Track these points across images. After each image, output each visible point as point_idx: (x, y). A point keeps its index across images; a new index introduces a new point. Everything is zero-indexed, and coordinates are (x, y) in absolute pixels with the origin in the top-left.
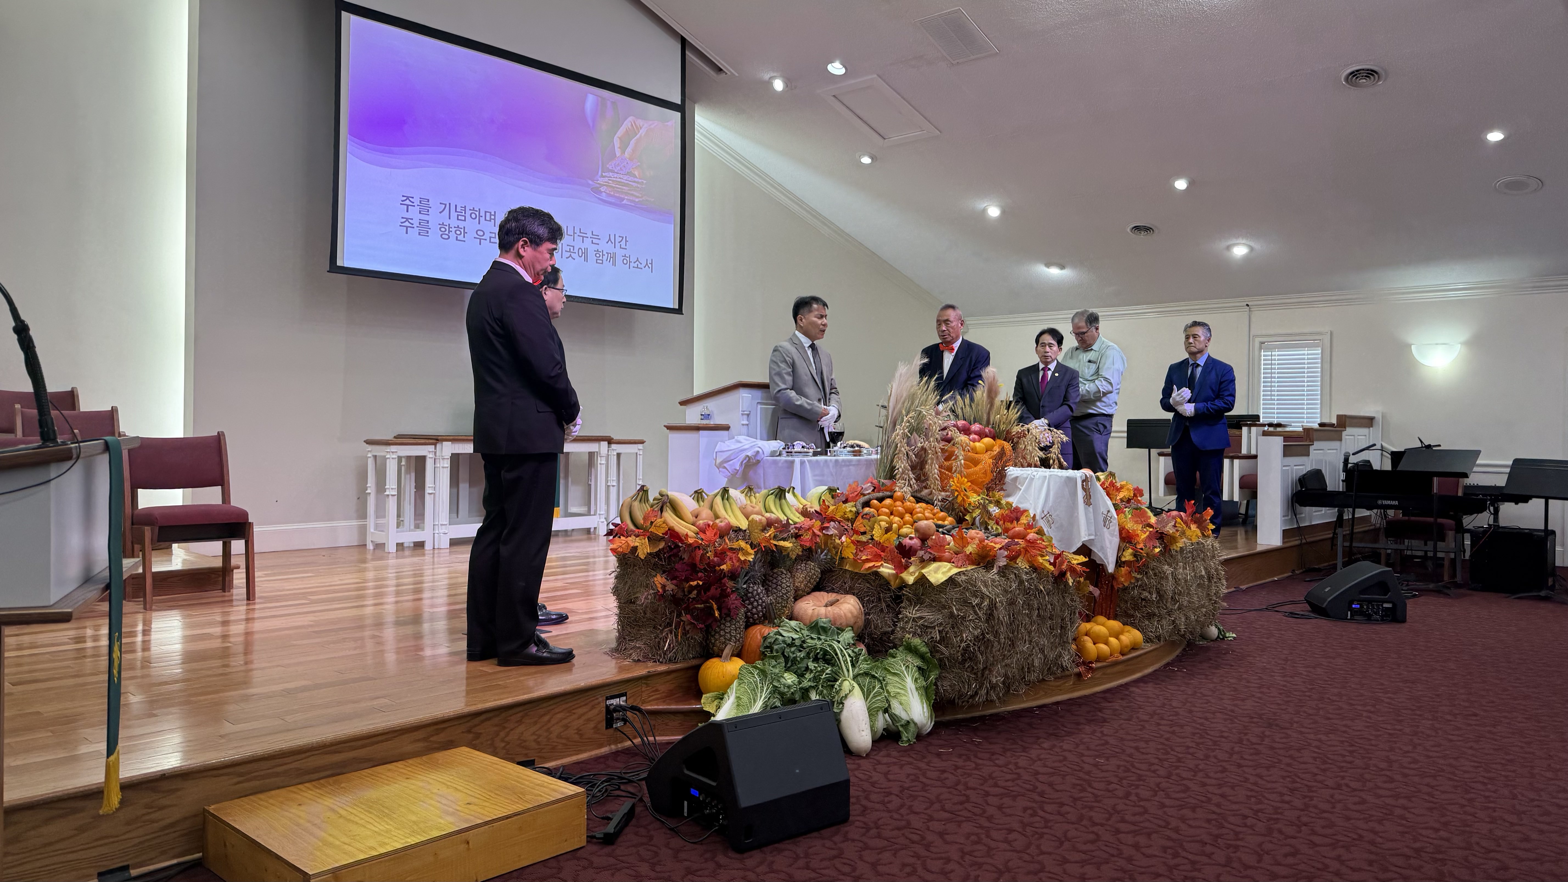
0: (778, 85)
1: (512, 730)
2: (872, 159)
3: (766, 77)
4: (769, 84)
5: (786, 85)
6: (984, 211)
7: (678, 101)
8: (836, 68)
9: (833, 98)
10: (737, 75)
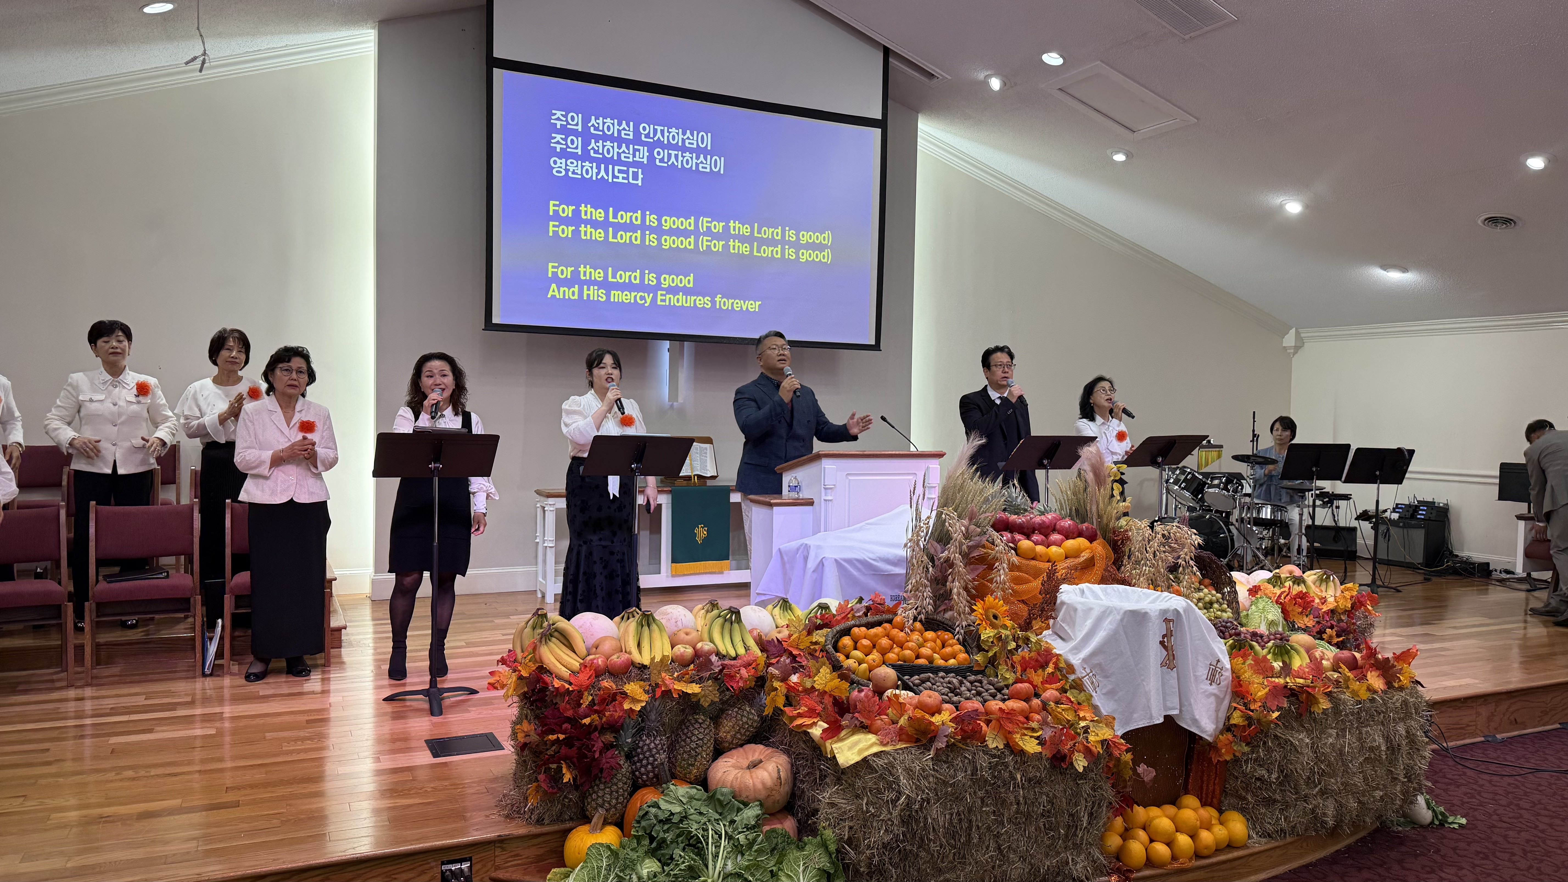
0: (995, 84)
2: (1127, 157)
3: (981, 76)
4: (985, 84)
5: (1004, 84)
6: (1281, 207)
7: (878, 116)
8: (1053, 59)
9: (1059, 92)
10: (949, 78)
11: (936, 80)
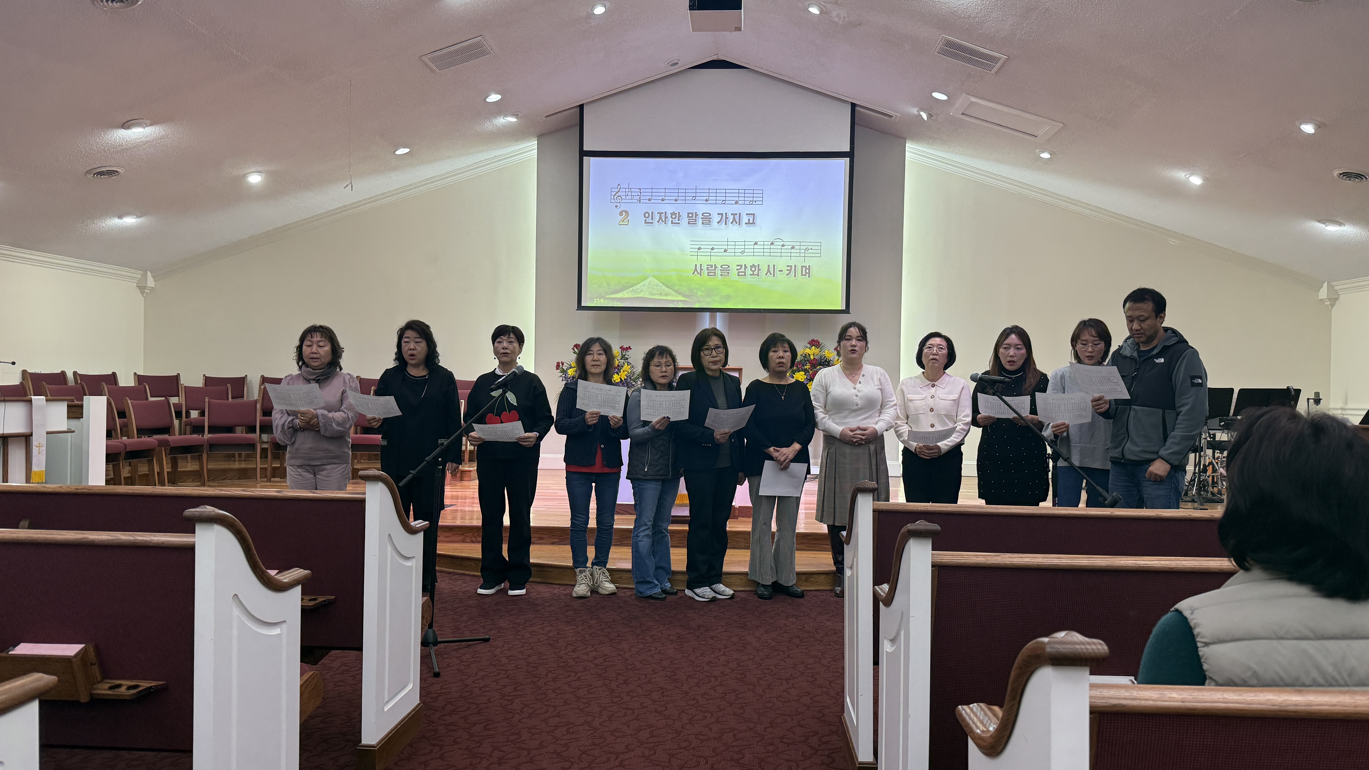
0: (924, 116)
2: (1051, 155)
3: (915, 111)
7: (847, 149)
8: (939, 96)
9: (964, 116)
10: (899, 115)
11: (893, 118)
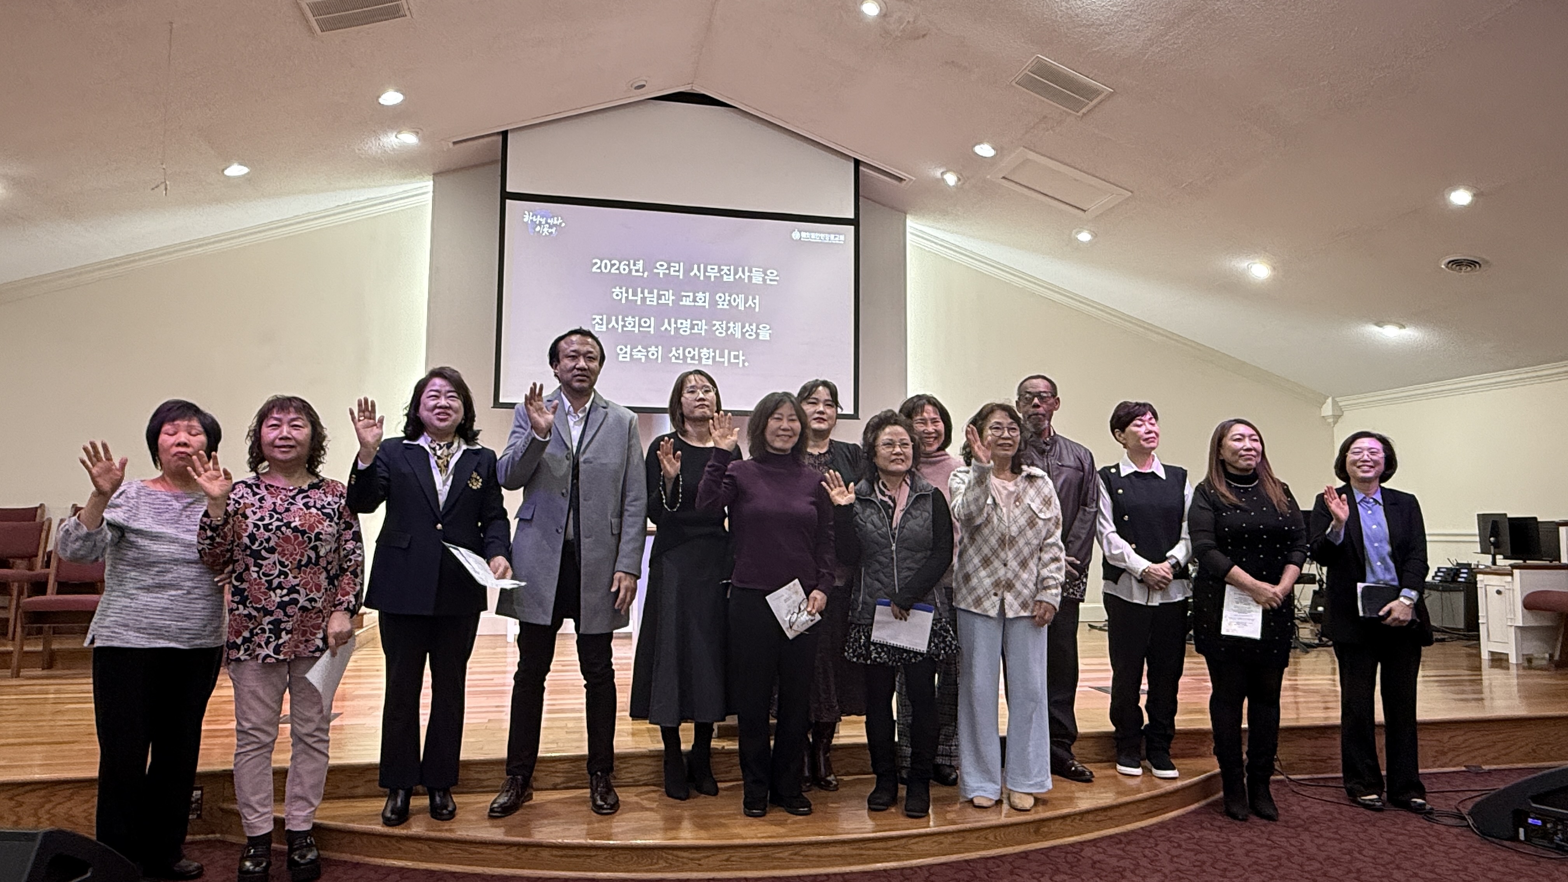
0: (951, 179)
1: (60, 804)
2: (1091, 235)
3: (938, 174)
4: (943, 180)
5: (958, 178)
7: (852, 216)
8: (985, 150)
9: (1005, 181)
10: (914, 179)
11: (904, 183)
